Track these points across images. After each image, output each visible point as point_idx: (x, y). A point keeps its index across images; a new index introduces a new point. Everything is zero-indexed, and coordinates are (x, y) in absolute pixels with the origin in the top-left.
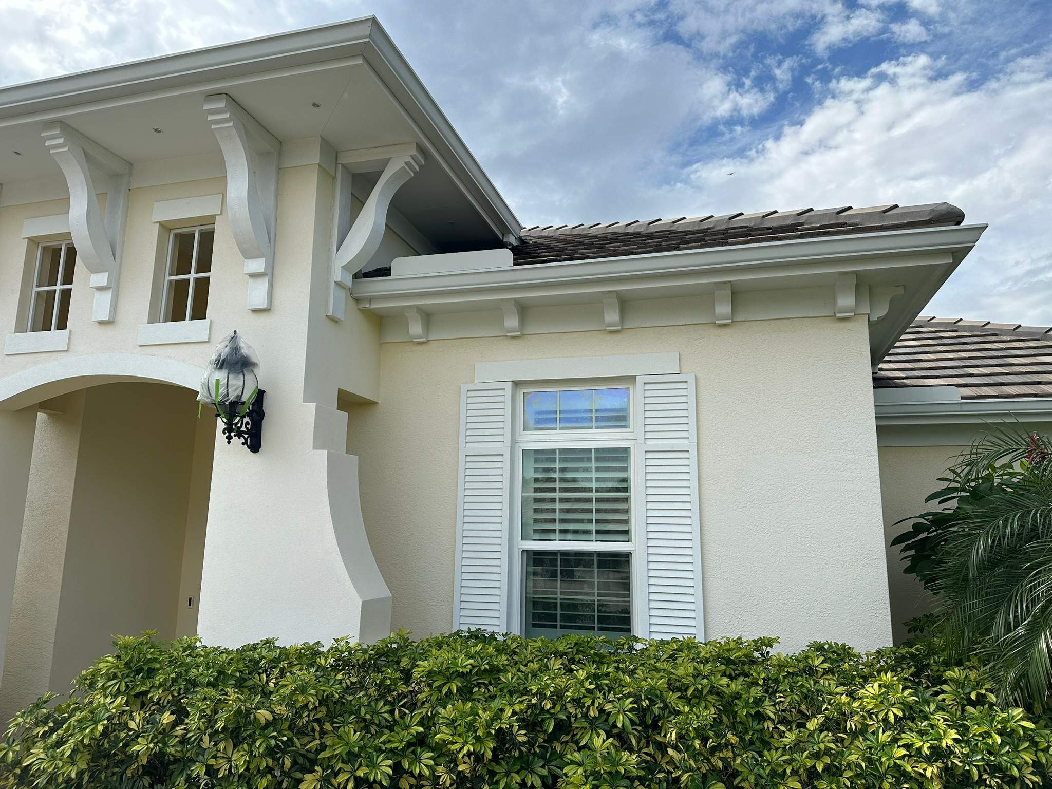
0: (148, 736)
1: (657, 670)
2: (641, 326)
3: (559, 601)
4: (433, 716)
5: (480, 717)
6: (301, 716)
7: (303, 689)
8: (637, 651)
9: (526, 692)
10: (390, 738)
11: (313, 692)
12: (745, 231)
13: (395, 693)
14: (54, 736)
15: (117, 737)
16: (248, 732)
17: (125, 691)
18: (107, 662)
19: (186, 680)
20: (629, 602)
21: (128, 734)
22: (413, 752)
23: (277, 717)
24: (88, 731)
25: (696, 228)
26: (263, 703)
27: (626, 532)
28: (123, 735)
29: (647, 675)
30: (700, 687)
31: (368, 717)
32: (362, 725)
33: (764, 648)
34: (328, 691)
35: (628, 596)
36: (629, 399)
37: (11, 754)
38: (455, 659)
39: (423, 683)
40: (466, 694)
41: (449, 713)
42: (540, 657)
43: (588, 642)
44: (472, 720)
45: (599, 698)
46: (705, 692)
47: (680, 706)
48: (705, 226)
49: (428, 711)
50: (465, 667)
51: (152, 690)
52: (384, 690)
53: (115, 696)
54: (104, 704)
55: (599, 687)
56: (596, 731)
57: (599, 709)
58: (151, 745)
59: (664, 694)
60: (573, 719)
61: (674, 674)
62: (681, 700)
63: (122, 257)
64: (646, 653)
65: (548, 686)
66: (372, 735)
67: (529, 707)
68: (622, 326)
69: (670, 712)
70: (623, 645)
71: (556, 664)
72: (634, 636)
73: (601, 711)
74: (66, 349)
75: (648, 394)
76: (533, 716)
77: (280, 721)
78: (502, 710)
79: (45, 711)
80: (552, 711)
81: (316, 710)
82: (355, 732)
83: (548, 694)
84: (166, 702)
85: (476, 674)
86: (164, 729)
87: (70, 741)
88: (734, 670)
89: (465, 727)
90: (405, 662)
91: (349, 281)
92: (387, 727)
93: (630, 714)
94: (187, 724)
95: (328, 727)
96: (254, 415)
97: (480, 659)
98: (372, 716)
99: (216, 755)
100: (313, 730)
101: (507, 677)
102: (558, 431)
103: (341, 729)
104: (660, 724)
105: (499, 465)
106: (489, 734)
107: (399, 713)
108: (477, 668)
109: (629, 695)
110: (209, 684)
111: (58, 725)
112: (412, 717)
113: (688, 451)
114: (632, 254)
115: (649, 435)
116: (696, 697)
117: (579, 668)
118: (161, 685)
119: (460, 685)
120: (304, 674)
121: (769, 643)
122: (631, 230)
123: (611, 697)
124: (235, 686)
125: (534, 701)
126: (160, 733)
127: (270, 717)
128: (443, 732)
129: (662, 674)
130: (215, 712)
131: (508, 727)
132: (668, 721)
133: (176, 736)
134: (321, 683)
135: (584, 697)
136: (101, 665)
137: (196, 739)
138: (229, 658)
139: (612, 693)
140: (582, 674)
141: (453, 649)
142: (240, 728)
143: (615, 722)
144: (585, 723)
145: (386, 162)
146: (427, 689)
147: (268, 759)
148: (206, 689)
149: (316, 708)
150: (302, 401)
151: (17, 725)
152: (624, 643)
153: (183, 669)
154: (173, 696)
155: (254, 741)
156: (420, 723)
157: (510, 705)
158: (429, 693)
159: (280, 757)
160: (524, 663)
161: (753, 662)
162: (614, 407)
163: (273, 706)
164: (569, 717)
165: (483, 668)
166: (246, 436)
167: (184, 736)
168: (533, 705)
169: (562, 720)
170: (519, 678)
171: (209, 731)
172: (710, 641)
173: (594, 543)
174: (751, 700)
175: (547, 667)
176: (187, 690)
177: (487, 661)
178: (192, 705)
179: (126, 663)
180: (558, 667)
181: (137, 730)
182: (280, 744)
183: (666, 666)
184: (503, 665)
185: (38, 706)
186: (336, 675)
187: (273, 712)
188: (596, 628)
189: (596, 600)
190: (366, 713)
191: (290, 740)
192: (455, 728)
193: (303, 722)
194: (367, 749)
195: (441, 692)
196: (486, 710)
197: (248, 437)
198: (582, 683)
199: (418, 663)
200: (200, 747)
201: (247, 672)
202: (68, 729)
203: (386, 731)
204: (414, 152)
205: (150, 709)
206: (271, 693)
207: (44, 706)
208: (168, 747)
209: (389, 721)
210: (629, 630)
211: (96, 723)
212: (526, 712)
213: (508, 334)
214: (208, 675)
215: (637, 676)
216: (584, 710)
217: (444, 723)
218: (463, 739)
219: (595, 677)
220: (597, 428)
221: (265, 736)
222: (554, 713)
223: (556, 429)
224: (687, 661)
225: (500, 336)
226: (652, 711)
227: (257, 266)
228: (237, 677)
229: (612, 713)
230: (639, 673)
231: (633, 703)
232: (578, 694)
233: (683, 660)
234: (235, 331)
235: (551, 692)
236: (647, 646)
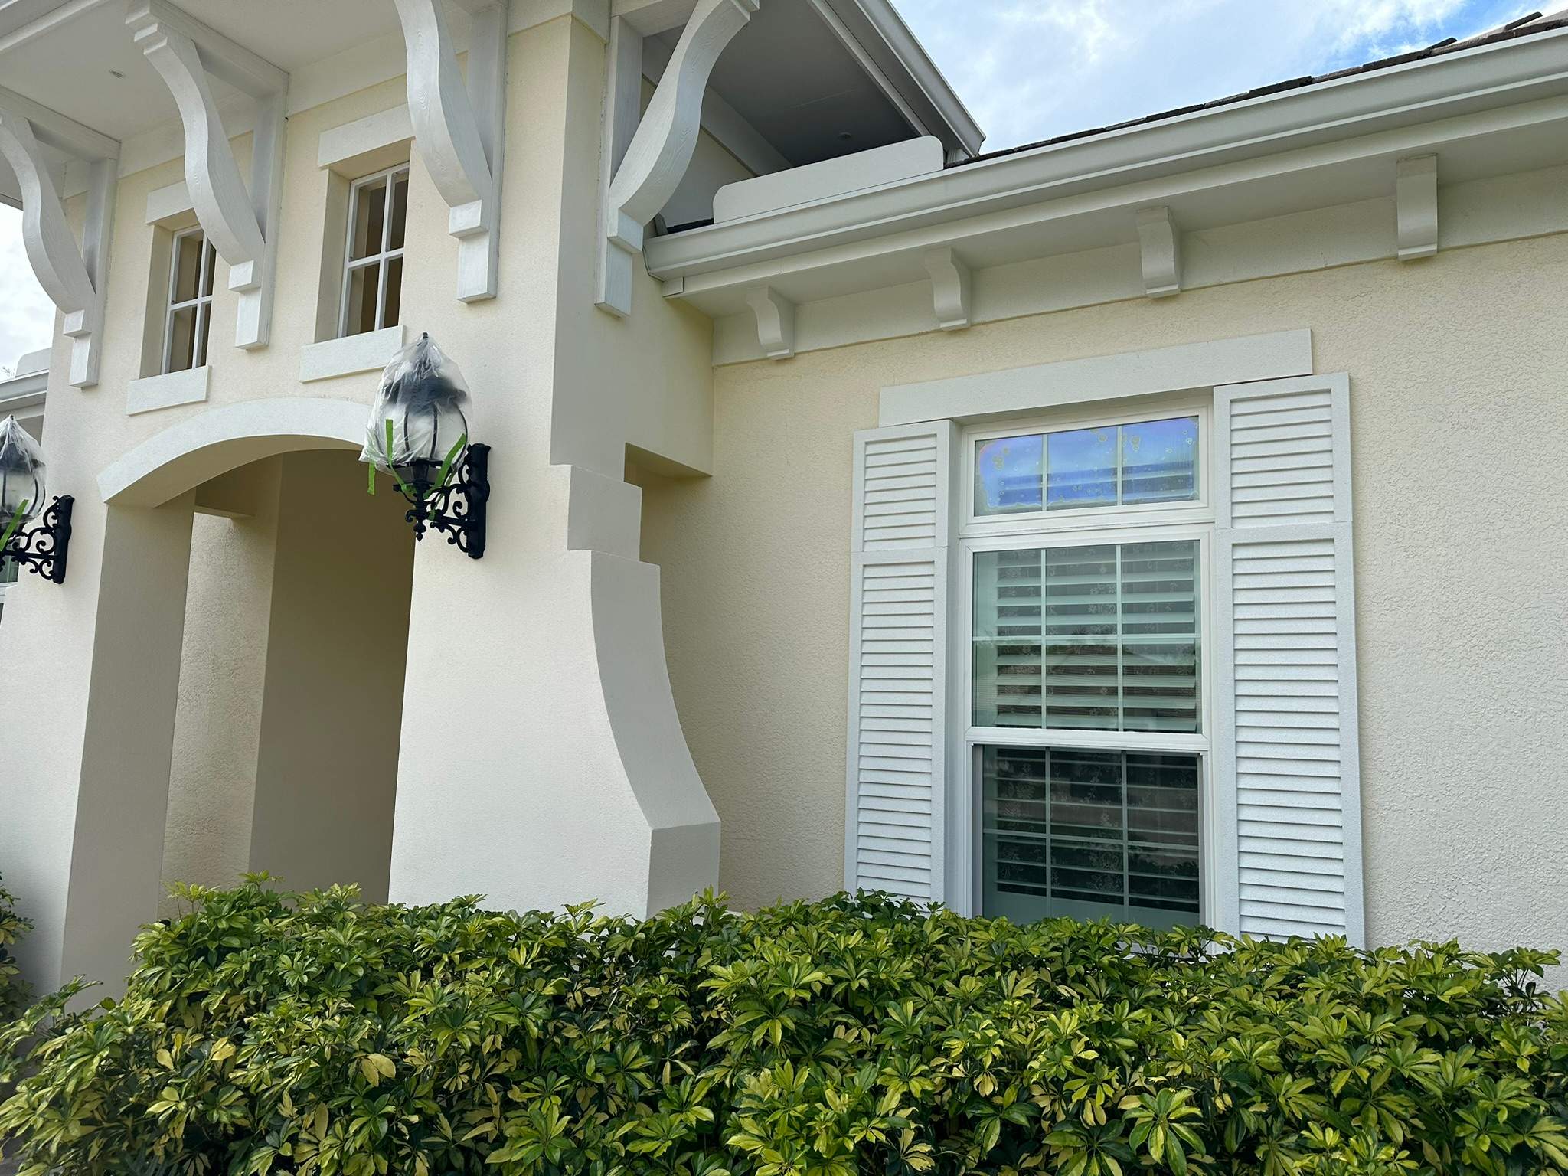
0: (182, 1084)
1: (1252, 1013)
2: (1224, 281)
3: (1048, 845)
4: (733, 1090)
5: (827, 1106)
6: (454, 1072)
8: (1209, 957)
9: (941, 1050)
10: (641, 1128)
11: (474, 1024)
13: (667, 1029)
17: (167, 990)
19: (267, 976)
20: (1197, 853)
21: (152, 1077)
22: (689, 1165)
26: (385, 1037)
27: (1192, 714)
28: (145, 1077)
29: (1231, 1027)
30: (1365, 1075)
33: (1520, 972)
35: (1195, 841)
36: (1197, 439)
40: (808, 1044)
41: (765, 1088)
42: (990, 965)
43: (1100, 937)
44: (808, 1111)
45: (1109, 1082)
49: (726, 1076)
50: (803, 987)
51: (212, 991)
52: (646, 1020)
55: (1109, 1056)
56: (1100, 1161)
57: (1107, 1107)
58: (182, 1106)
59: (1272, 1079)
60: (1045, 1125)
61: (1295, 1031)
63: (277, 235)
64: (1232, 967)
65: (988, 1042)
66: (611, 1117)
68: (1181, 284)
69: (1286, 1126)
70: (1178, 944)
71: (1017, 988)
72: (1204, 927)
73: (1113, 1112)
74: (204, 399)
75: (1239, 423)
76: (955, 1105)
77: (410, 1080)
78: (879, 1092)
80: (998, 1100)
81: (494, 1057)
82: (561, 1116)
83: (989, 1061)
84: (236, 1015)
85: (838, 997)
88: (1449, 1027)
89: (791, 1127)
90: (707, 959)
91: (636, 237)
93: (1182, 1129)
95: (514, 1094)
96: (473, 490)
97: (853, 966)
98: (611, 1077)
99: (297, 1134)
100: (483, 1100)
101: (903, 1011)
102: (1045, 514)
103: (537, 1105)
104: (1259, 1155)
105: (926, 582)
106: (842, 1150)
107: (671, 1072)
108: (844, 986)
110: (298, 990)
112: (694, 1084)
113: (1332, 540)
115: (1240, 511)
117: (1075, 994)
118: (225, 984)
119: (791, 1025)
121: (1535, 962)
123: (1138, 1078)
125: (957, 1073)
126: (205, 1080)
127: (390, 1070)
128: (746, 1132)
131: (890, 1133)
132: (1282, 1146)
133: (237, 1088)
135: (1071, 1076)
137: (268, 1098)
139: (1141, 1069)
140: (1069, 1023)
143: (1146, 1142)
144: (1074, 1138)
147: (380, 1157)
149: (496, 1052)
150: (549, 461)
152: (1183, 941)
155: (348, 1121)
156: (709, 1100)
159: (408, 1156)
161: (1492, 1005)
162: (1163, 460)
163: (401, 1046)
164: (1035, 1119)
165: (855, 985)
166: (456, 528)
169: (1019, 1127)
170: (935, 1012)
172: (1381, 949)
173: (1121, 734)
174: (1503, 1116)
175: (1000, 990)
177: (865, 971)
179: (181, 936)
180: (1023, 993)
181: (172, 1069)
182: (405, 1130)
183: (1278, 1007)
187: (398, 1060)
188: (1124, 902)
189: (1125, 847)
190: (597, 1070)
192: (774, 1124)
193: (457, 1086)
194: (582, 1154)
195: (751, 1038)
196: (843, 1090)
197: (460, 531)
198: (1067, 1047)
199: (715, 968)
200: (277, 1113)
203: (638, 1110)
205: (202, 1028)
208: (217, 1110)
209: (646, 1091)
210: (1195, 909)
211: (94, 1051)
212: (938, 1097)
213: (943, 325)
214: (305, 971)
216: (1071, 1106)
217: (750, 1109)
218: (783, 1155)
219: (1102, 1030)
220: (1125, 503)
221: (370, 1112)
222: (1002, 1106)
223: (1040, 510)
224: (1331, 1000)
225: (927, 333)
226: (1240, 1121)
227: (469, 216)
228: (358, 977)
229: (1138, 1122)
230: (1212, 1019)
231: (1188, 1102)
232: (1054, 1069)
233: (1318, 997)
234: (425, 334)
235: (994, 1057)
236: (1234, 950)
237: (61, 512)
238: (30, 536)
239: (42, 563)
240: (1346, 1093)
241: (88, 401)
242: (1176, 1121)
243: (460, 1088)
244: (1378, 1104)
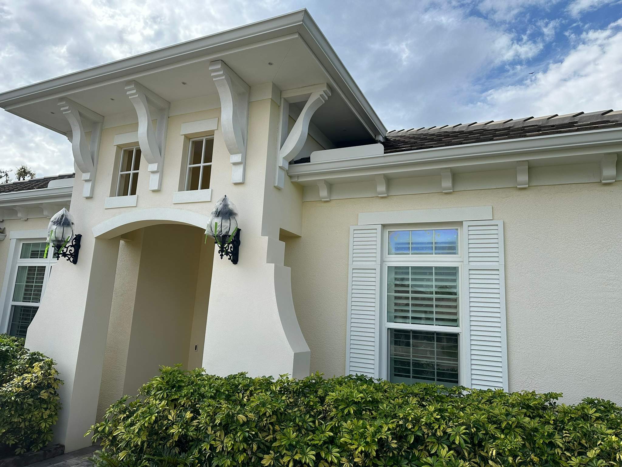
0: (179, 424)
1: (479, 409)
2: (466, 190)
3: (411, 361)
4: (339, 427)
5: (368, 430)
6: (262, 420)
7: (263, 404)
8: (464, 395)
9: (395, 416)
10: (313, 437)
11: (269, 406)
12: (536, 128)
13: (315, 411)
14: (129, 420)
15: (162, 423)
16: (233, 427)
17: (166, 397)
18: (157, 380)
19: (198, 394)
20: (457, 364)
21: (168, 422)
22: (327, 448)
23: (249, 419)
24: (147, 419)
25: (501, 127)
26: (241, 410)
27: (455, 320)
28: (165, 422)
29: (473, 412)
30: (510, 423)
31: (300, 424)
32: (297, 428)
33: (552, 399)
34: (278, 406)
35: (457, 360)
36: (458, 236)
37: (107, 428)
38: (352, 393)
39: (332, 406)
40: (358, 414)
41: (349, 426)
42: (402, 396)
43: (433, 388)
44: (363, 431)
45: (443, 424)
46: (513, 426)
47: (498, 434)
48: (507, 125)
49: (335, 423)
50: (357, 398)
51: (180, 398)
52: (309, 408)
53: (161, 400)
54: (155, 404)
55: (443, 418)
56: (442, 445)
57: (443, 431)
58: (180, 430)
59: (486, 425)
60: (426, 436)
61: (491, 412)
62: (497, 430)
63: (165, 154)
64: (471, 398)
65: (410, 414)
66: (303, 435)
67: (397, 426)
68: (453, 190)
69: (490, 437)
70: (455, 391)
71: (413, 401)
72: (462, 386)
73: (445, 433)
74: (135, 206)
75: (470, 233)
76: (400, 432)
77: (251, 422)
78: (381, 427)
79: (124, 405)
80: (413, 430)
81: (271, 417)
82: (293, 433)
83: (410, 419)
84: (188, 405)
85: (364, 402)
86: (187, 421)
87: (138, 424)
88: (532, 413)
89: (359, 435)
90: (320, 392)
91: (286, 166)
92: (311, 431)
93: (463, 436)
94: (199, 419)
95: (277, 427)
96: (235, 243)
97: (366, 394)
98: (303, 424)
99: (215, 438)
100: (269, 429)
101: (384, 406)
102: (410, 255)
103: (285, 430)
104: (483, 444)
105: (373, 275)
106: (374, 441)
107: (318, 423)
108: (364, 399)
109: (462, 424)
110: (211, 397)
111: (132, 414)
112: (326, 426)
113: (499, 270)
114: (461, 144)
115: (471, 259)
116: (507, 429)
117: (427, 404)
118: (185, 396)
119: (355, 409)
120: (264, 395)
121: (556, 396)
122: (457, 129)
123: (451, 424)
124: (225, 400)
125: (401, 423)
126: (185, 423)
127: (245, 419)
128: (345, 437)
129: (483, 412)
130: (215, 414)
131: (386, 437)
132: (489, 442)
133: (193, 426)
134: (273, 401)
135: (434, 423)
136: (154, 382)
137: (204, 429)
138: (222, 382)
139: (451, 421)
140: (432, 408)
141: (349, 386)
142: (229, 424)
143: (454, 440)
144: (434, 439)
145: (309, 95)
146: (334, 410)
147: (244, 444)
148: (210, 400)
149: (270, 416)
150: (261, 235)
151: (110, 412)
152: (456, 390)
153: (197, 387)
154: (191, 402)
155: (237, 433)
156: (331, 430)
157: (386, 424)
158: (336, 413)
159: (251, 444)
160: (393, 398)
161: (544, 408)
162: (447, 241)
163: (246, 413)
164: (423, 435)
165: (368, 399)
166: (230, 255)
167: (197, 426)
168: (400, 425)
169: (419, 436)
170: (391, 408)
171: (211, 424)
172: (514, 393)
173: (435, 326)
174: (546, 434)
175: (408, 402)
176: (199, 400)
177: (370, 396)
178: (203, 409)
179: (167, 382)
180: (414, 403)
181: (172, 420)
182: (251, 436)
183: (486, 407)
184: (380, 399)
185: (121, 403)
186: (281, 397)
187: (247, 416)
188: (436, 380)
189: (436, 362)
190: (299, 421)
191: (256, 434)
192: (353, 435)
193: (263, 424)
194: (300, 443)
195: (343, 412)
196: (371, 426)
198: (432, 414)
199: (329, 393)
200: (206, 433)
201: (232, 391)
202: (136, 417)
203: (311, 433)
204: (325, 88)
205: (179, 409)
206: (245, 405)
207: (123, 403)
208: (189, 432)
209: (312, 427)
210: (457, 382)
211: (151, 414)
212: (396, 429)
213: (379, 196)
214: (210, 392)
215: (466, 412)
216: (433, 431)
217: (346, 431)
218: (358, 443)
219: (441, 411)
220: (436, 254)
221: (242, 430)
222: (414, 431)
223: (409, 254)
224: (500, 405)
225: (374, 197)
226: (478, 435)
227: (237, 158)
228: (226, 394)
229: (452, 435)
230: (468, 410)
231: (465, 429)
232: (429, 420)
233: (497, 404)
234: (225, 195)
235: (412, 418)
236: (471, 393)
237: (77, 240)
238: (67, 248)
239: (70, 257)
240: (506, 428)
241: (89, 202)
242: (462, 434)
243: (265, 424)
244: (514, 431)
